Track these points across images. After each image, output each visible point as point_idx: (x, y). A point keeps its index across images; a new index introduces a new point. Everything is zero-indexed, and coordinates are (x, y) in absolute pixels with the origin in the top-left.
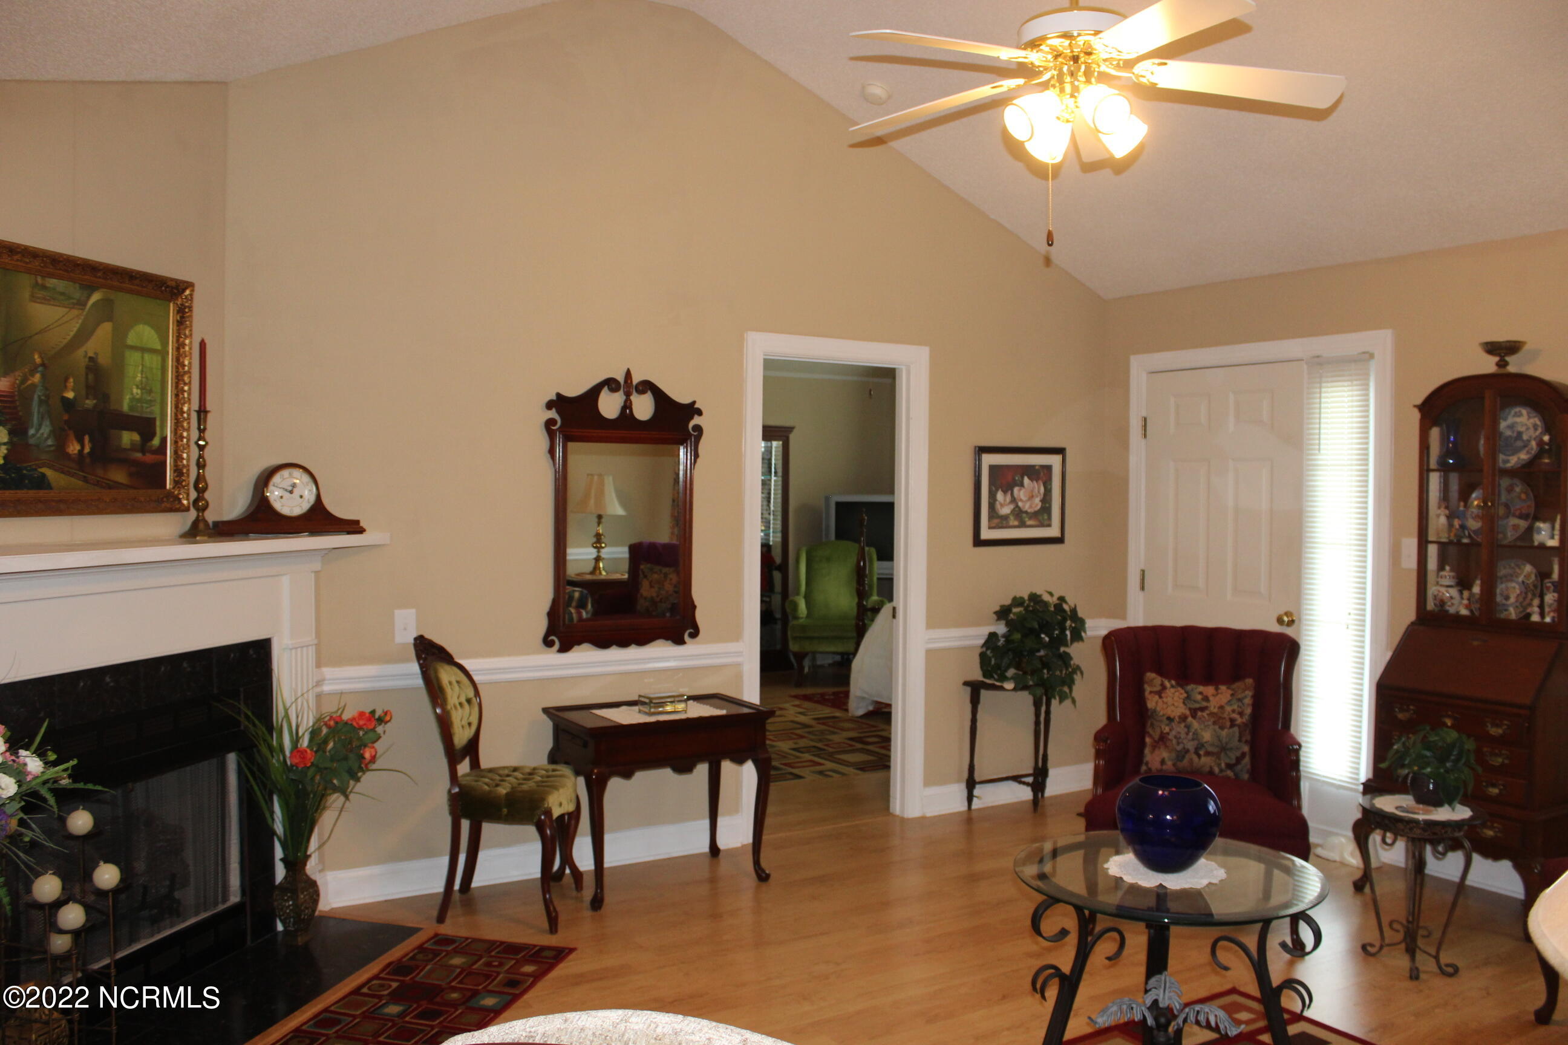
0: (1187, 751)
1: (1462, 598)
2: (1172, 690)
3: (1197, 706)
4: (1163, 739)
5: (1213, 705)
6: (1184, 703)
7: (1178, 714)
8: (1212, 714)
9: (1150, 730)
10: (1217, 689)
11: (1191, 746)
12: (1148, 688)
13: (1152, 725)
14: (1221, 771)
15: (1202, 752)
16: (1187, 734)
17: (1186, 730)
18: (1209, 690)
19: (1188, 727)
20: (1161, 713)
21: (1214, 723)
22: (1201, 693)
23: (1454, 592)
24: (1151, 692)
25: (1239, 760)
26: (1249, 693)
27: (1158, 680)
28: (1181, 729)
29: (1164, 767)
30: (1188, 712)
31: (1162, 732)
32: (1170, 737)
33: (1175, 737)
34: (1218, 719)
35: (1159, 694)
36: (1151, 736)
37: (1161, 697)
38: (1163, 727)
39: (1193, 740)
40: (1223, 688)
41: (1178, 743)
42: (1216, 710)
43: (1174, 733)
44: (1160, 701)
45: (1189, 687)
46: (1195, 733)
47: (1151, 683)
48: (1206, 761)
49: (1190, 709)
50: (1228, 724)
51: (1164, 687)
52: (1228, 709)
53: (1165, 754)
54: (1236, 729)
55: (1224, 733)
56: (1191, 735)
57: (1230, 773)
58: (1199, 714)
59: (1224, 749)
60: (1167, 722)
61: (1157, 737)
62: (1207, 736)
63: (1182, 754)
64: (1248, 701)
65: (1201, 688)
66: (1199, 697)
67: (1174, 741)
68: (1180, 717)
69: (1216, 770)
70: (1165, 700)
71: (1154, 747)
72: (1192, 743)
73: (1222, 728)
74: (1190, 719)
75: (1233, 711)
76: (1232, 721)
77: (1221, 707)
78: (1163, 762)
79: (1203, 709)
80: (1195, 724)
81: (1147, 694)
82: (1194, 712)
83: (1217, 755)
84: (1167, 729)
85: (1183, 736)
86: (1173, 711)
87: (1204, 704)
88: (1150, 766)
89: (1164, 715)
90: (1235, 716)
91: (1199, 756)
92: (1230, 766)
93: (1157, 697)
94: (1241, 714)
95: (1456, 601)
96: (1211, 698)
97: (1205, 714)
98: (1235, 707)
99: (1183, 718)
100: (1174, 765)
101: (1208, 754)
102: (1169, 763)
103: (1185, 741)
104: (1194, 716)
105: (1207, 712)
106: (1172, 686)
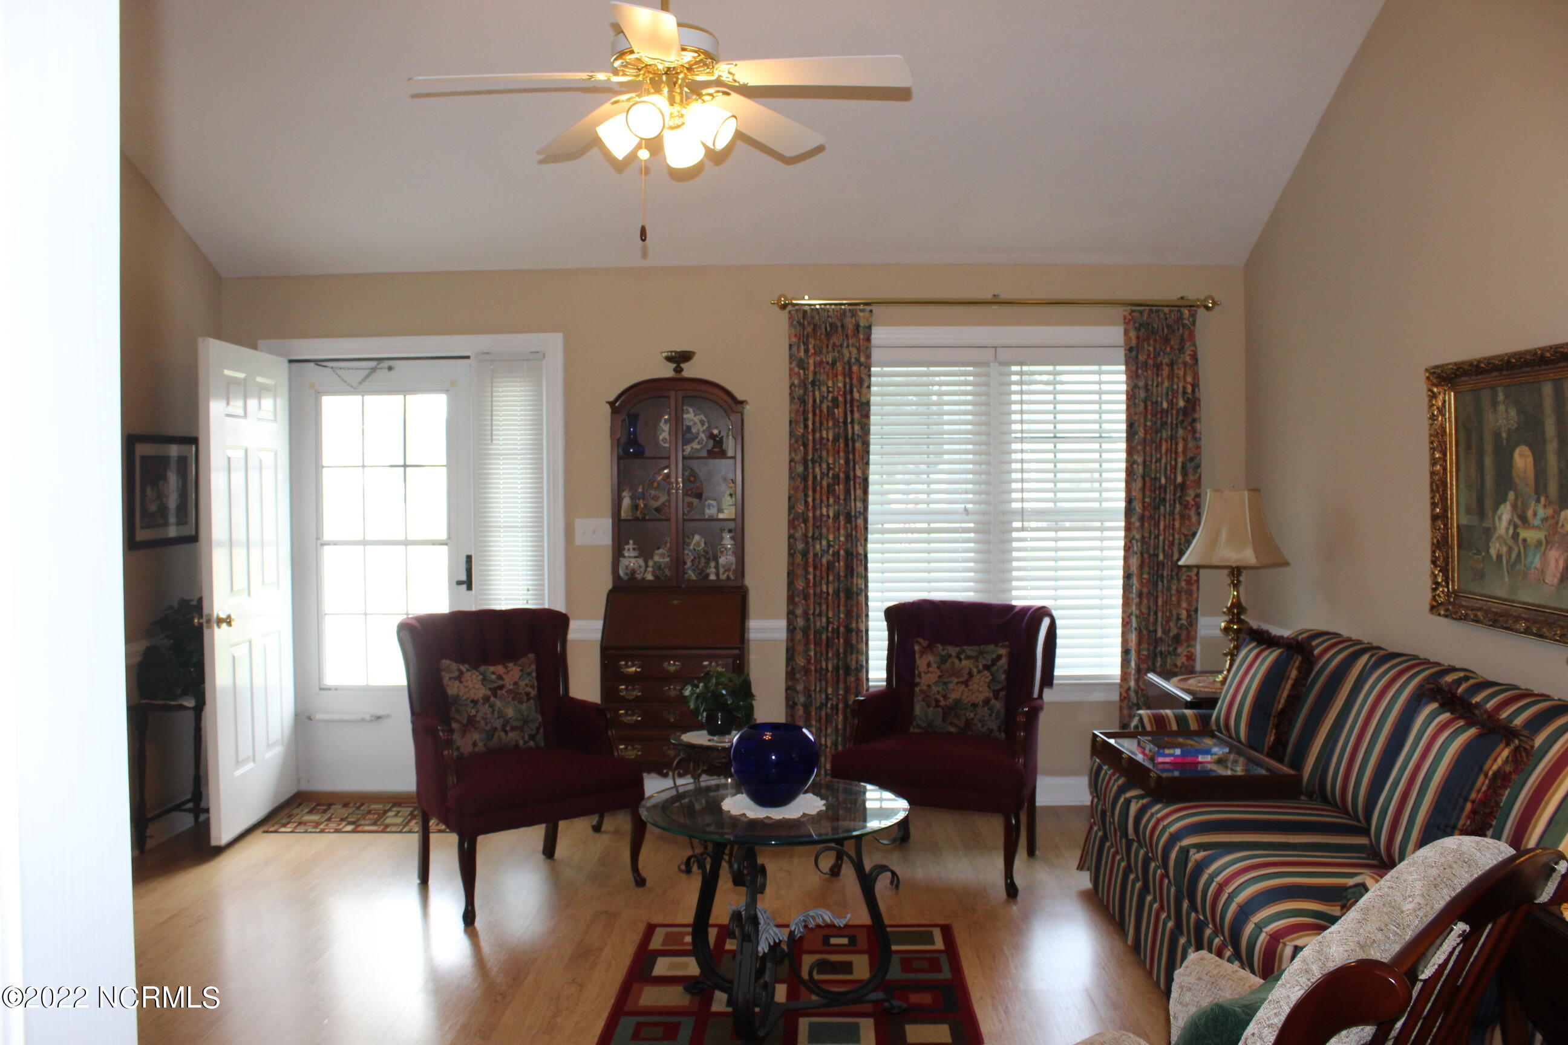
0: (496, 729)
1: (647, 566)
2: (469, 674)
3: (495, 685)
4: (471, 722)
5: (509, 681)
6: (482, 684)
7: (481, 695)
8: (509, 691)
9: (457, 717)
10: (506, 667)
11: (498, 724)
12: (446, 676)
13: (457, 710)
14: (525, 743)
15: (508, 728)
16: (493, 713)
17: (491, 710)
18: (500, 669)
19: (492, 706)
20: (464, 698)
21: (514, 699)
22: (493, 673)
23: (641, 562)
24: (450, 679)
25: (538, 729)
26: (534, 667)
27: (454, 666)
28: (485, 709)
29: (476, 749)
30: (489, 693)
31: (469, 716)
32: (478, 719)
33: (483, 718)
34: (516, 695)
35: (459, 677)
36: (457, 721)
37: (461, 682)
38: (469, 710)
39: (499, 718)
40: (511, 665)
41: (486, 724)
42: (511, 687)
43: (480, 714)
44: (461, 685)
45: (482, 668)
46: (500, 711)
47: (448, 669)
48: (513, 736)
49: (490, 689)
50: (525, 698)
51: (461, 673)
52: (522, 684)
53: (476, 736)
54: (532, 701)
55: (524, 707)
56: (496, 715)
57: (532, 743)
58: (499, 692)
59: (526, 722)
60: (472, 705)
61: (465, 721)
62: (510, 712)
63: (491, 733)
64: (534, 674)
65: (492, 669)
66: (494, 677)
67: (483, 723)
68: (483, 698)
69: (521, 743)
70: (465, 683)
71: (464, 731)
72: (498, 721)
73: (521, 702)
74: (492, 699)
75: (527, 685)
76: (527, 694)
77: (516, 683)
78: (475, 744)
79: (501, 687)
80: (498, 703)
81: (445, 681)
82: (494, 691)
83: (520, 729)
84: (473, 712)
85: (489, 716)
86: (475, 694)
87: (501, 683)
88: (461, 750)
89: (467, 699)
90: (529, 689)
91: (506, 732)
92: (532, 737)
93: (457, 682)
94: (532, 687)
95: (642, 570)
96: (504, 676)
97: (504, 692)
98: (527, 682)
99: (486, 699)
100: (485, 745)
101: (513, 729)
102: (481, 744)
103: (492, 721)
104: (495, 696)
105: (505, 690)
106: (468, 670)
